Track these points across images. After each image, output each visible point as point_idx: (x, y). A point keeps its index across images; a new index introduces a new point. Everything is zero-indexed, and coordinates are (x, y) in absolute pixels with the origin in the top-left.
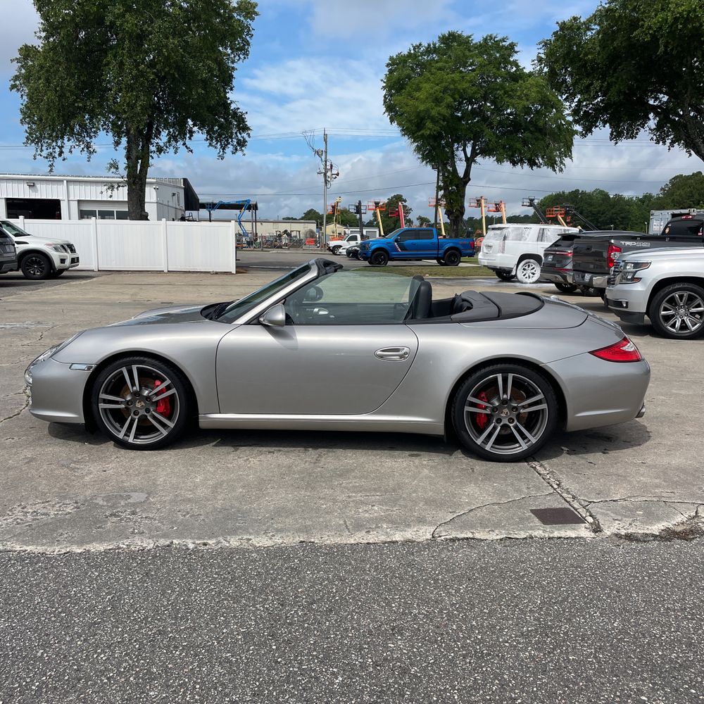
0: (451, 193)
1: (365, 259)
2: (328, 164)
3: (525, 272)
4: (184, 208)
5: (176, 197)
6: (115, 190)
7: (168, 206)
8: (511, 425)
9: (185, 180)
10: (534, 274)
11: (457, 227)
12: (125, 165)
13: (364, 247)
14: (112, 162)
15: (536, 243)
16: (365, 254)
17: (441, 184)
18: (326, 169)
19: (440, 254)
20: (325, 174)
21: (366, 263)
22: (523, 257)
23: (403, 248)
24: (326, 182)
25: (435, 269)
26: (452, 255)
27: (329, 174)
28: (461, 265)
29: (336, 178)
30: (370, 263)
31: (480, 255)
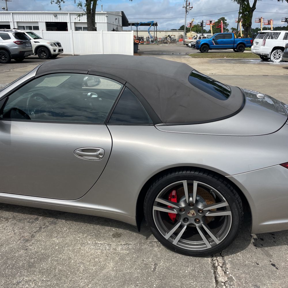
0: (245, 15)
1: (197, 49)
2: (188, 2)
3: (275, 56)
4: (121, 25)
5: (117, 20)
6: (81, 16)
7: (113, 24)
8: (197, 225)
9: (122, 12)
10: (280, 57)
11: (247, 32)
12: (85, 4)
13: (198, 43)
14: (79, 3)
15: (283, 40)
16: (198, 46)
17: (241, 11)
18: (187, 5)
19: (235, 46)
20: (186, 8)
21: (199, 51)
22: (275, 48)
23: (216, 43)
24: (187, 11)
25: (230, 54)
26: (240, 47)
27: (188, 8)
28: (245, 51)
29: (191, 9)
30: (200, 50)
31: (252, 47)
